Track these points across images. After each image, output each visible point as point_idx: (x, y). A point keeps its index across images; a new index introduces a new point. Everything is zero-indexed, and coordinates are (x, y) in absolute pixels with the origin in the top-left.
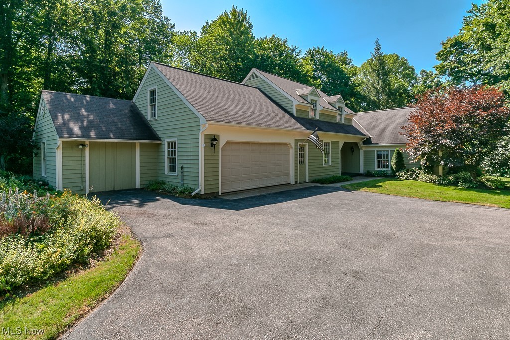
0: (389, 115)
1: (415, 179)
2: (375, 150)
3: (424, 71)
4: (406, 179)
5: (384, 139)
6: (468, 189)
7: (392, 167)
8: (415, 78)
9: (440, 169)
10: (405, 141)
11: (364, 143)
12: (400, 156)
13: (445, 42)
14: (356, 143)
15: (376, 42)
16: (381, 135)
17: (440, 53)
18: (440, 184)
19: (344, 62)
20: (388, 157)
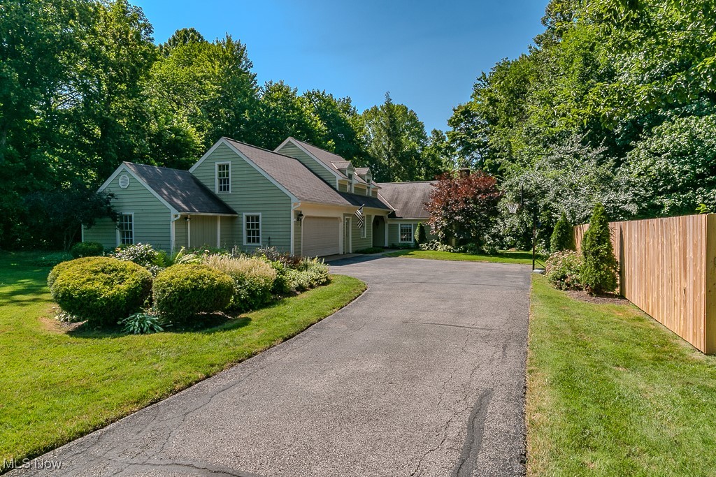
0: (410, 188)
1: (435, 249)
2: (399, 223)
3: (436, 131)
4: (428, 249)
5: (407, 213)
6: (473, 254)
7: (415, 240)
8: (425, 138)
9: (454, 240)
10: (427, 215)
11: (389, 216)
12: (422, 228)
13: (456, 109)
14: (382, 217)
15: (387, 95)
16: (403, 209)
17: (451, 120)
18: (454, 252)
19: (346, 110)
20: (410, 230)
